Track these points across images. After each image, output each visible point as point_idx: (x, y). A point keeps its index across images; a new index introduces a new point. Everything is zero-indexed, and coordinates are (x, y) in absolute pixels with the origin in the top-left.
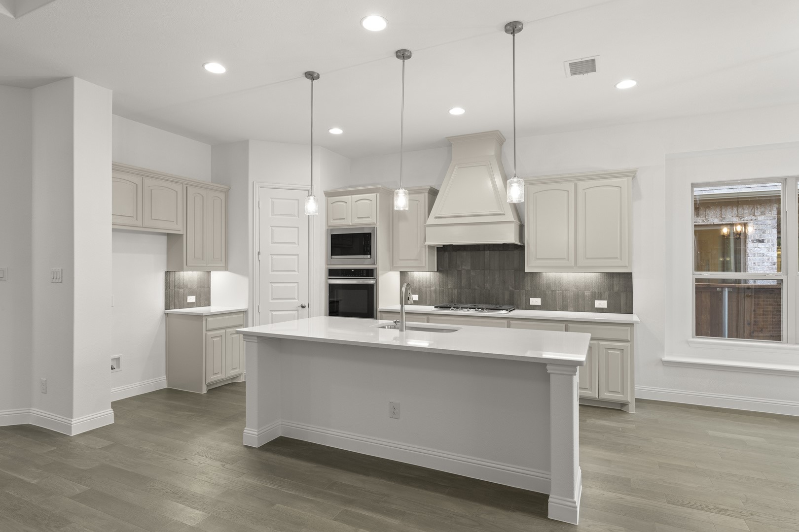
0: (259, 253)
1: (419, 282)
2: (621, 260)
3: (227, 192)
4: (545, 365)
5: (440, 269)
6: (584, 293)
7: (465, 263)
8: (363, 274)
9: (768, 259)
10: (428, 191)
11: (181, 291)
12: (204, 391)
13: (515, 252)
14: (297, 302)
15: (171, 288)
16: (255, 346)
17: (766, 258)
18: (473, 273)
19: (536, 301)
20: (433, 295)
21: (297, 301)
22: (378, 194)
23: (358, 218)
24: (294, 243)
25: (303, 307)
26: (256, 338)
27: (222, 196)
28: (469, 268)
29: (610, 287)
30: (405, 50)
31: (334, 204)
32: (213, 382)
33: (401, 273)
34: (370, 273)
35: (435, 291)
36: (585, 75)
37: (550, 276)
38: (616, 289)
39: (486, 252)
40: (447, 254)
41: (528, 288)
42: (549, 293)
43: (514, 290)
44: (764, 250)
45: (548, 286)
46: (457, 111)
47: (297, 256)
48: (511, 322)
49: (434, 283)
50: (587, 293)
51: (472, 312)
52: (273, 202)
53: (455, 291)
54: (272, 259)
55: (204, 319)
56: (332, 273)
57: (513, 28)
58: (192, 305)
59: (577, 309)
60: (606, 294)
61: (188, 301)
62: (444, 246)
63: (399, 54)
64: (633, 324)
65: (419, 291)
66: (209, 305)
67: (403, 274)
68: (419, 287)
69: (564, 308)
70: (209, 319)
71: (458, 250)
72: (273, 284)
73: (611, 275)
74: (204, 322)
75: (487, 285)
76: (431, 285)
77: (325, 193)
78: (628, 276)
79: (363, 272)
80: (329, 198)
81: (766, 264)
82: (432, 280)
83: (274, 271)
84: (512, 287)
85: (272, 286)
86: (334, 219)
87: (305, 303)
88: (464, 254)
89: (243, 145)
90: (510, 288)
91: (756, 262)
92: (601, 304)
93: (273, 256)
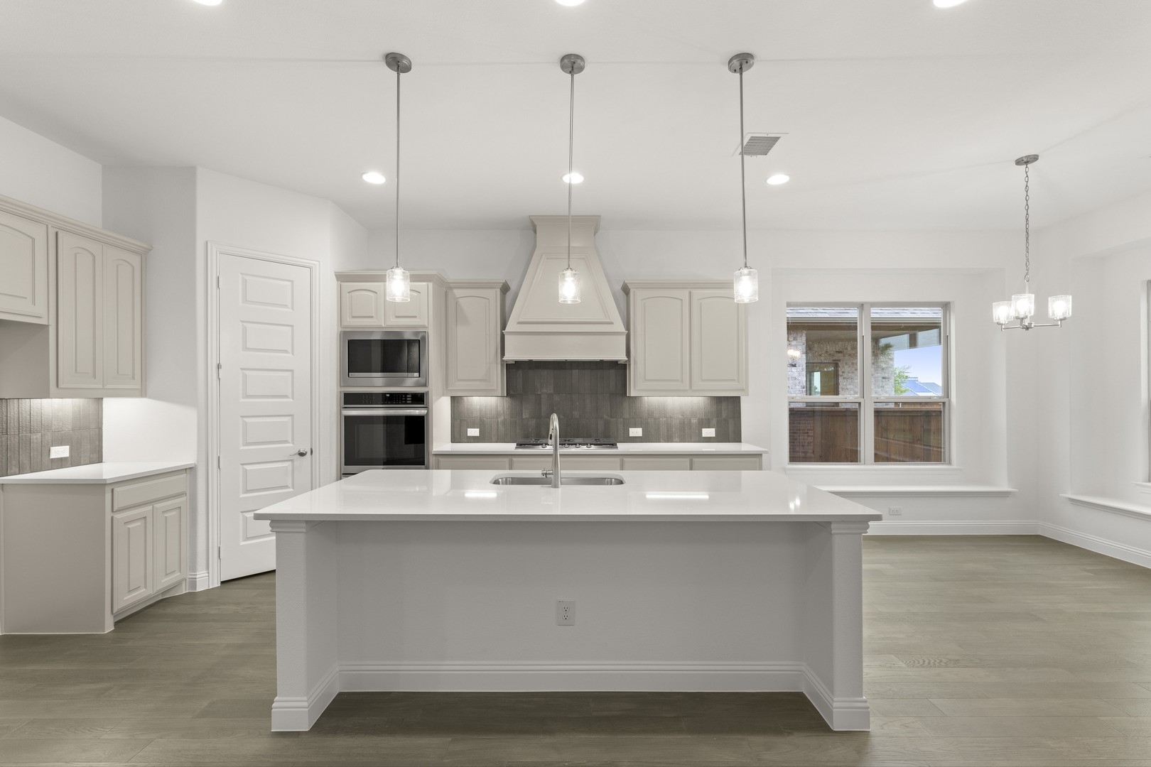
0: (219, 366)
1: (481, 411)
2: (738, 382)
3: (144, 255)
4: (830, 523)
5: (512, 392)
6: (690, 421)
7: (545, 385)
8: (406, 400)
9: (799, 383)
10: (501, 285)
11: (36, 437)
12: (109, 627)
13: (611, 371)
14: (292, 448)
15: (11, 431)
16: (299, 539)
17: (798, 381)
18: (556, 398)
19: (636, 432)
20: (501, 428)
21: (291, 445)
22: (431, 284)
23: (397, 317)
24: (286, 351)
25: (302, 454)
26: (304, 525)
27: (136, 260)
28: (552, 392)
29: (719, 414)
30: (578, 57)
31: (353, 294)
32: (126, 607)
33: (453, 398)
34: (419, 399)
35: (504, 423)
36: (754, 157)
37: (652, 401)
38: (724, 415)
39: (574, 371)
40: (520, 373)
41: (627, 416)
42: (651, 421)
43: (609, 418)
44: (796, 375)
45: (651, 414)
46: (575, 178)
47: (290, 373)
48: (625, 459)
49: (502, 412)
50: (694, 421)
51: (594, 449)
52: (245, 282)
53: (533, 422)
54: (245, 376)
55: (108, 490)
56: (350, 399)
57: (741, 62)
58: (61, 463)
59: (683, 440)
60: (714, 421)
61: (53, 456)
62: (517, 362)
63: (566, 61)
64: (761, 455)
65: (481, 424)
66: (100, 460)
67: (454, 400)
68: (481, 420)
69: (669, 439)
70: (118, 490)
71: (536, 368)
72: (246, 419)
73: (719, 400)
74: (108, 496)
75: (576, 414)
76: (498, 415)
77: (336, 276)
78: (736, 400)
79: (406, 397)
80: (342, 283)
81: (797, 387)
82: (500, 408)
83: (248, 397)
84: (608, 415)
85: (245, 424)
86: (353, 317)
87: (305, 448)
88: (545, 373)
89: (185, 175)
90: (605, 416)
91: (790, 385)
92: (709, 432)
93: (245, 372)
